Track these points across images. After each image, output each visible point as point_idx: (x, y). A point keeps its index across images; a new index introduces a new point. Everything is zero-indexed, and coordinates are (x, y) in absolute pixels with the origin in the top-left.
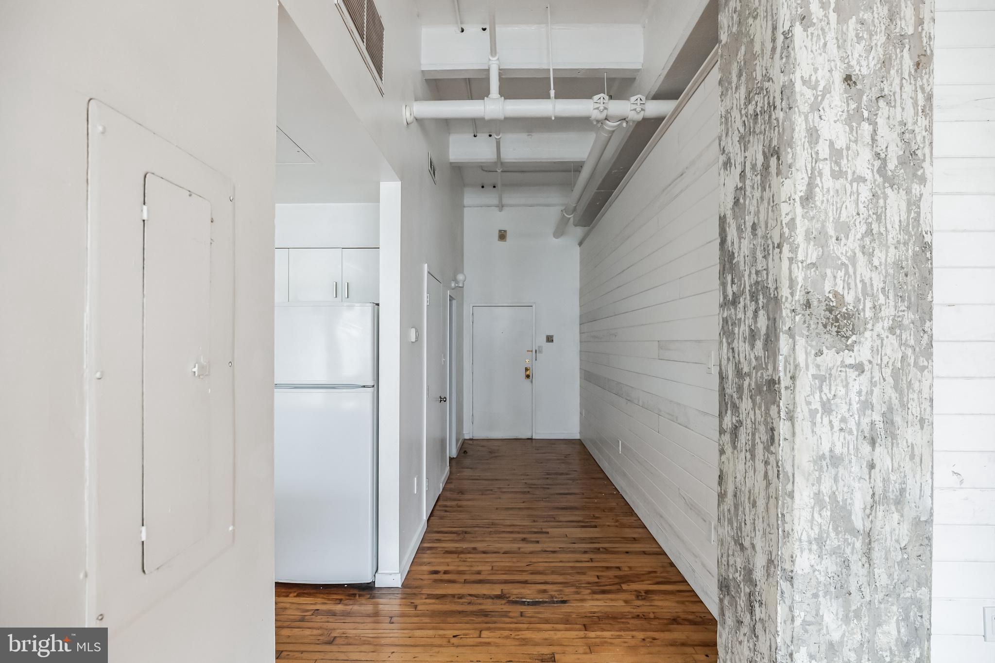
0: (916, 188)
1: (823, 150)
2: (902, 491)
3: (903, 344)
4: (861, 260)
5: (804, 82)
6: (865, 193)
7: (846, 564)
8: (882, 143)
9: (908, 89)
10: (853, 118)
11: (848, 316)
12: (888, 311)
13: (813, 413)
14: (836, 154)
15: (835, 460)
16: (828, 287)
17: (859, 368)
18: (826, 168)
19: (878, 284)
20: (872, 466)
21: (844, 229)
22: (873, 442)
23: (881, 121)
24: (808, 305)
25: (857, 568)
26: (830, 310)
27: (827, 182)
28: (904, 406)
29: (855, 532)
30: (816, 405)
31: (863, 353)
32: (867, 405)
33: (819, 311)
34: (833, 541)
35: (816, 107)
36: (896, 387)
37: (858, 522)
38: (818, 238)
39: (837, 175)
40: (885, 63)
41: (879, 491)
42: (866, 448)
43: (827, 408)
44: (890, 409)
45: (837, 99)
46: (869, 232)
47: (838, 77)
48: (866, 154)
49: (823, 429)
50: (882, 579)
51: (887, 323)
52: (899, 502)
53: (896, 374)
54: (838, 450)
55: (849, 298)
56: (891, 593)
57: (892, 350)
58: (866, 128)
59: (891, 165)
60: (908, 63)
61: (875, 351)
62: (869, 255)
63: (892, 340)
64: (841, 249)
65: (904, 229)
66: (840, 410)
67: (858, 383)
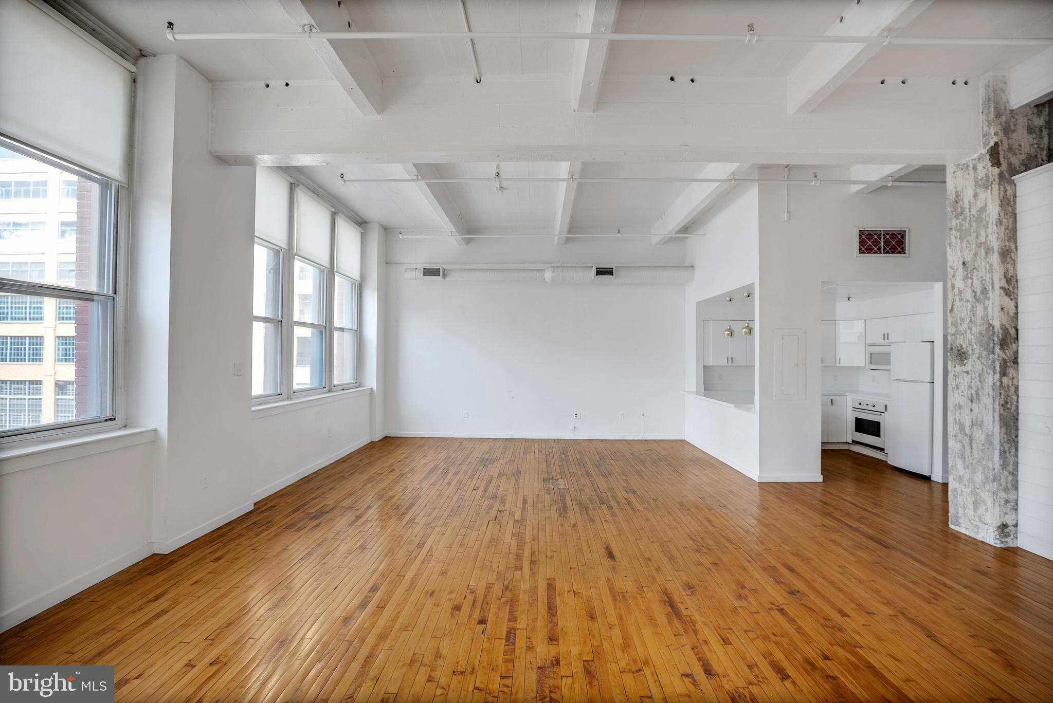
0: (987, 302)
1: (956, 293)
2: (982, 421)
3: (982, 364)
4: (968, 331)
5: (951, 268)
6: (969, 306)
7: (963, 447)
8: (975, 286)
9: (983, 263)
10: (966, 277)
11: (964, 353)
12: (977, 351)
13: (953, 388)
14: (960, 292)
15: (960, 407)
16: (958, 342)
17: (967, 372)
18: (957, 297)
19: (974, 341)
20: (972, 410)
21: (963, 320)
22: (972, 401)
23: (974, 277)
24: (952, 349)
25: (968, 449)
26: (958, 350)
27: (957, 303)
28: (982, 388)
29: (966, 435)
30: (954, 386)
31: (968, 367)
32: (970, 387)
33: (955, 351)
34: (960, 437)
35: (954, 276)
36: (980, 381)
37: (967, 432)
38: (955, 324)
39: (961, 300)
40: (976, 255)
41: (974, 421)
42: (970, 403)
43: (957, 387)
44: (978, 389)
45: (960, 273)
46: (971, 321)
47: (961, 263)
48: (970, 291)
49: (956, 395)
50: (976, 456)
51: (977, 356)
52: (981, 426)
53: (980, 375)
54: (961, 403)
55: (964, 346)
56: (980, 461)
57: (979, 366)
58: (969, 280)
59: (978, 294)
60: (983, 253)
61: (973, 366)
62: (971, 329)
63: (978, 363)
64: (962, 328)
65: (982, 319)
66: (962, 388)
67: (967, 378)
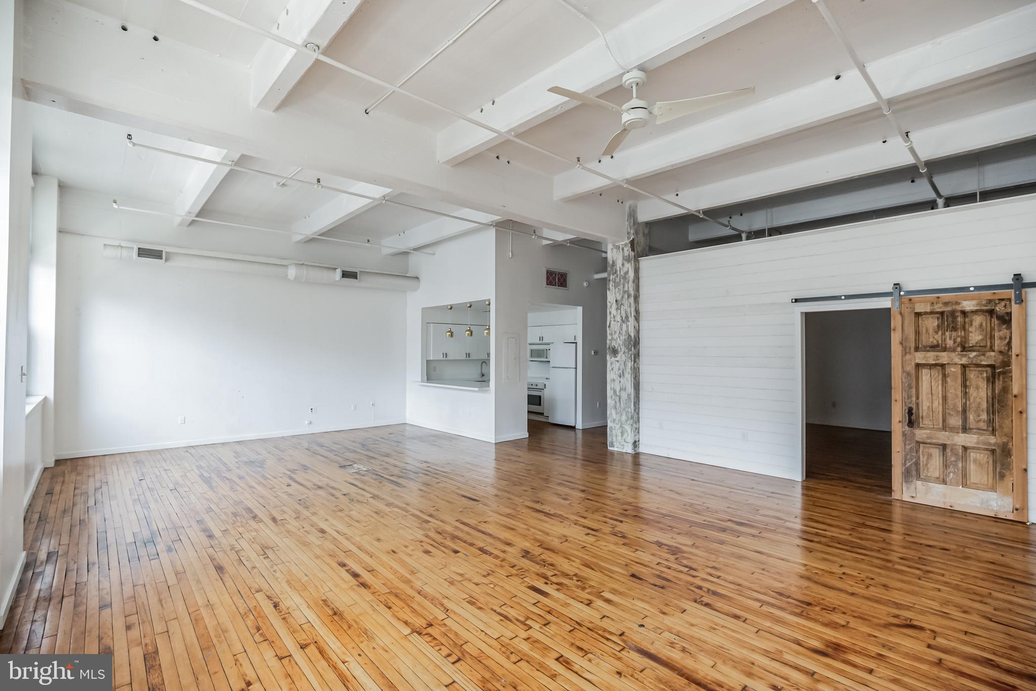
0: (628, 323)
1: (612, 317)
2: (626, 387)
3: (626, 356)
4: (618, 338)
5: (609, 302)
6: (619, 325)
7: (616, 402)
8: (622, 314)
9: (626, 302)
10: (617, 309)
11: (616, 350)
12: (623, 350)
13: (610, 371)
14: (614, 317)
15: (614, 380)
16: (613, 344)
17: (618, 361)
18: (612, 320)
19: (621, 344)
20: (620, 382)
21: (615, 332)
22: (620, 377)
23: (622, 309)
24: (609, 348)
25: (618, 404)
26: (613, 349)
27: (612, 323)
28: (625, 369)
29: (617, 396)
30: (611, 369)
31: (618, 358)
32: (619, 369)
33: (611, 349)
34: (614, 397)
35: (611, 307)
36: (624, 365)
37: (618, 394)
38: (611, 334)
39: (614, 321)
40: (623, 297)
41: (621, 387)
42: (619, 378)
43: (612, 369)
44: (623, 370)
45: (614, 306)
46: (620, 332)
47: (615, 301)
48: (619, 317)
49: (612, 374)
50: (622, 406)
51: (623, 352)
52: (625, 390)
53: (625, 363)
54: (614, 378)
55: (616, 347)
56: (624, 409)
57: (624, 358)
58: (619, 310)
59: (624, 319)
60: (626, 297)
61: (621, 358)
62: (620, 337)
63: (623, 355)
64: (615, 336)
65: (626, 332)
66: (614, 369)
67: (618, 364)
